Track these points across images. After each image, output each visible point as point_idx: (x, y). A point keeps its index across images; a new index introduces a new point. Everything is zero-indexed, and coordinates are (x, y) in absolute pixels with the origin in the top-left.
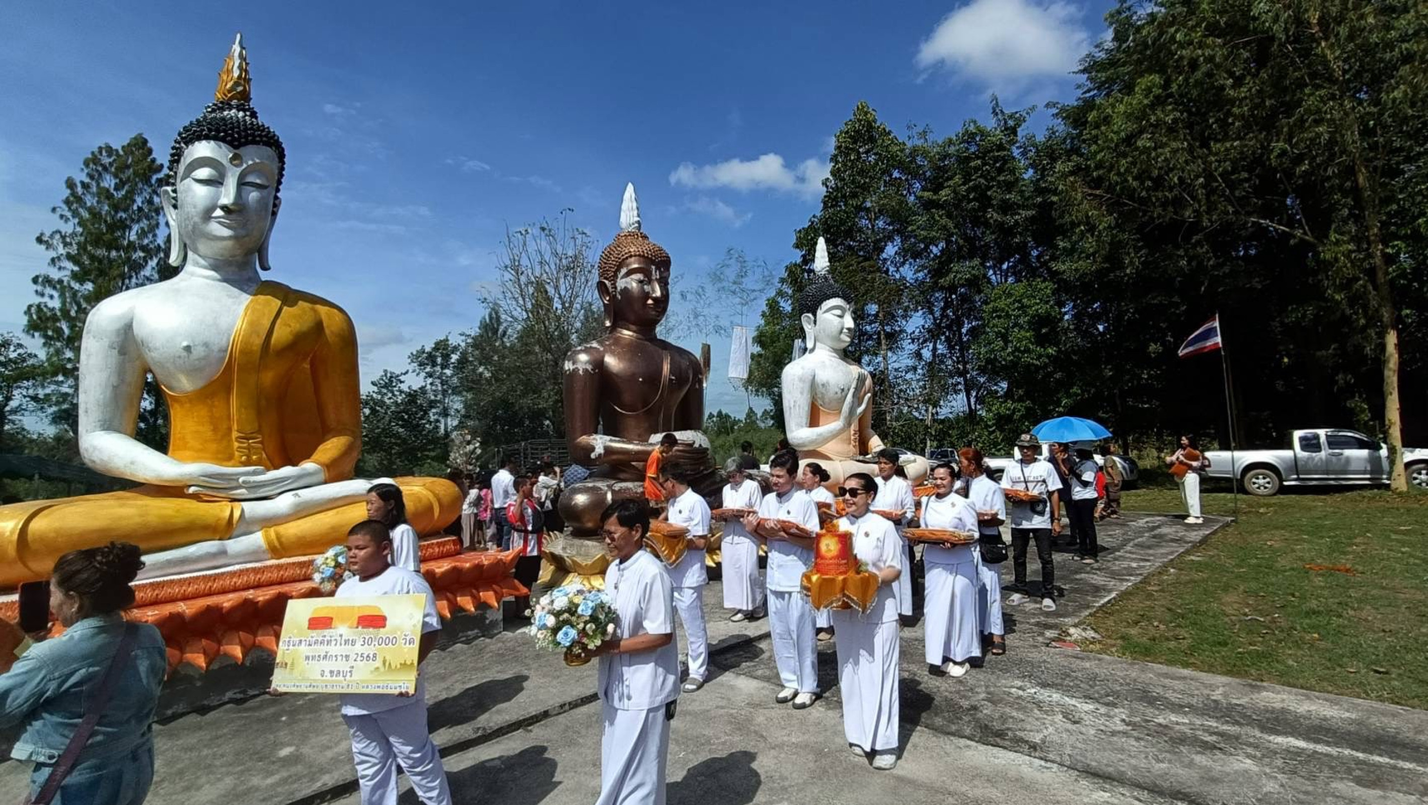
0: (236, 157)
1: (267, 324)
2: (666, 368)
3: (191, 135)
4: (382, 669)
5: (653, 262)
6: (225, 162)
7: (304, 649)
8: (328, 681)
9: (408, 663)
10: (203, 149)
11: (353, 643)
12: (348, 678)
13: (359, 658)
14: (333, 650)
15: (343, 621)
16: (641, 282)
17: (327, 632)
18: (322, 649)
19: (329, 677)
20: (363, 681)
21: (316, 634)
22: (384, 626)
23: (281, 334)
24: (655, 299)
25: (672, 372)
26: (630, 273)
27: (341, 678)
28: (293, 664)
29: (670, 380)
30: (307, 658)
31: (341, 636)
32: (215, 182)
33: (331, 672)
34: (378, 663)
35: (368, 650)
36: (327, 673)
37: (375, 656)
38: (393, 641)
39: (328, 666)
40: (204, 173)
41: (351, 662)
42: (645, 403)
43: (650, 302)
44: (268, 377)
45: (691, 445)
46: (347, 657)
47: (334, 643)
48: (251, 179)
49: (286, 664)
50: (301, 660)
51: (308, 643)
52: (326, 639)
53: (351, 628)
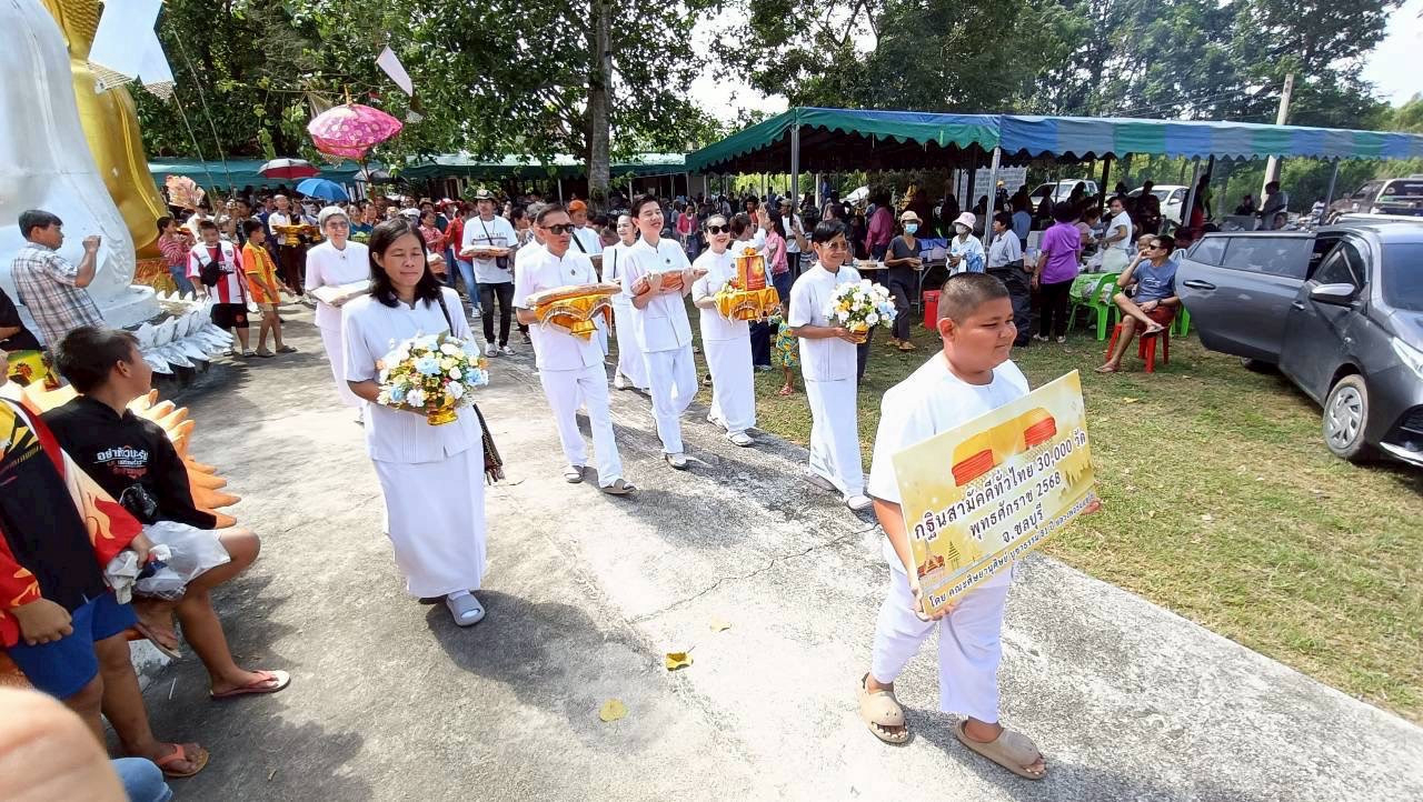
4: (1068, 488)
7: (964, 520)
8: (1018, 542)
11: (1030, 471)
12: (1038, 521)
13: (1043, 489)
14: (1008, 496)
15: (1005, 447)
17: (989, 476)
18: (992, 506)
19: (1017, 537)
20: (1055, 518)
21: (976, 486)
22: (1055, 431)
27: (1033, 527)
28: (952, 550)
30: (975, 529)
31: (1012, 470)
33: (1017, 527)
34: (1063, 484)
35: (1047, 473)
36: (1013, 533)
37: (1057, 476)
38: (1067, 446)
39: (1006, 524)
41: (1037, 500)
46: (1029, 495)
47: (1005, 486)
49: (940, 559)
50: (966, 538)
51: (966, 507)
52: (992, 487)
53: (1021, 453)
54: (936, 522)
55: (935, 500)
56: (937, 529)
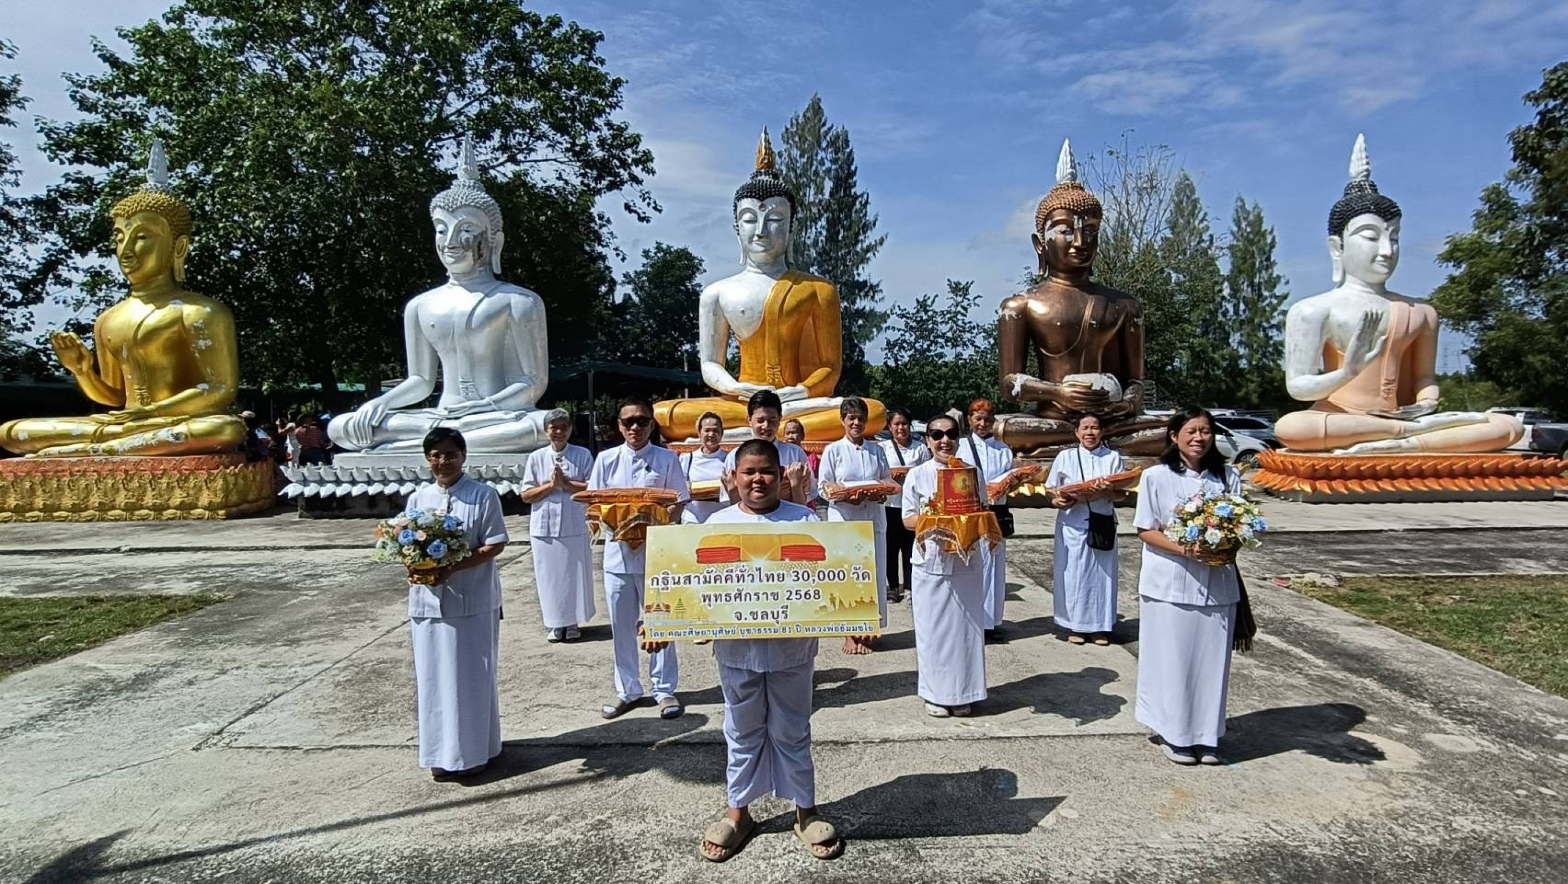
0: (761, 207)
1: (782, 297)
2: (1088, 312)
3: (739, 197)
4: (831, 608)
5: (1075, 213)
6: (757, 209)
7: (697, 587)
8: (749, 624)
9: (867, 600)
10: (746, 203)
11: (781, 578)
12: (781, 619)
13: (795, 597)
14: (748, 586)
15: (756, 551)
16: (1063, 233)
17: (733, 566)
18: (732, 588)
19: (750, 621)
20: (804, 623)
21: (715, 569)
22: (824, 558)
23: (790, 302)
24: (1076, 248)
25: (1092, 317)
26: (1054, 224)
27: (771, 620)
28: (680, 604)
29: (1091, 325)
30: (706, 598)
31: (758, 570)
32: (753, 221)
33: (753, 614)
34: (824, 601)
35: (806, 586)
36: (745, 615)
37: (817, 593)
38: (839, 575)
39: (745, 607)
40: (747, 216)
41: (784, 602)
42: (1068, 345)
43: (1072, 250)
44: (784, 329)
45: (1090, 387)
46: (774, 595)
47: (748, 578)
48: (772, 217)
49: (667, 607)
50: (696, 601)
51: (702, 580)
52: (734, 575)
53: (773, 560)
54: (670, 580)
55: (674, 566)
56: (671, 585)
